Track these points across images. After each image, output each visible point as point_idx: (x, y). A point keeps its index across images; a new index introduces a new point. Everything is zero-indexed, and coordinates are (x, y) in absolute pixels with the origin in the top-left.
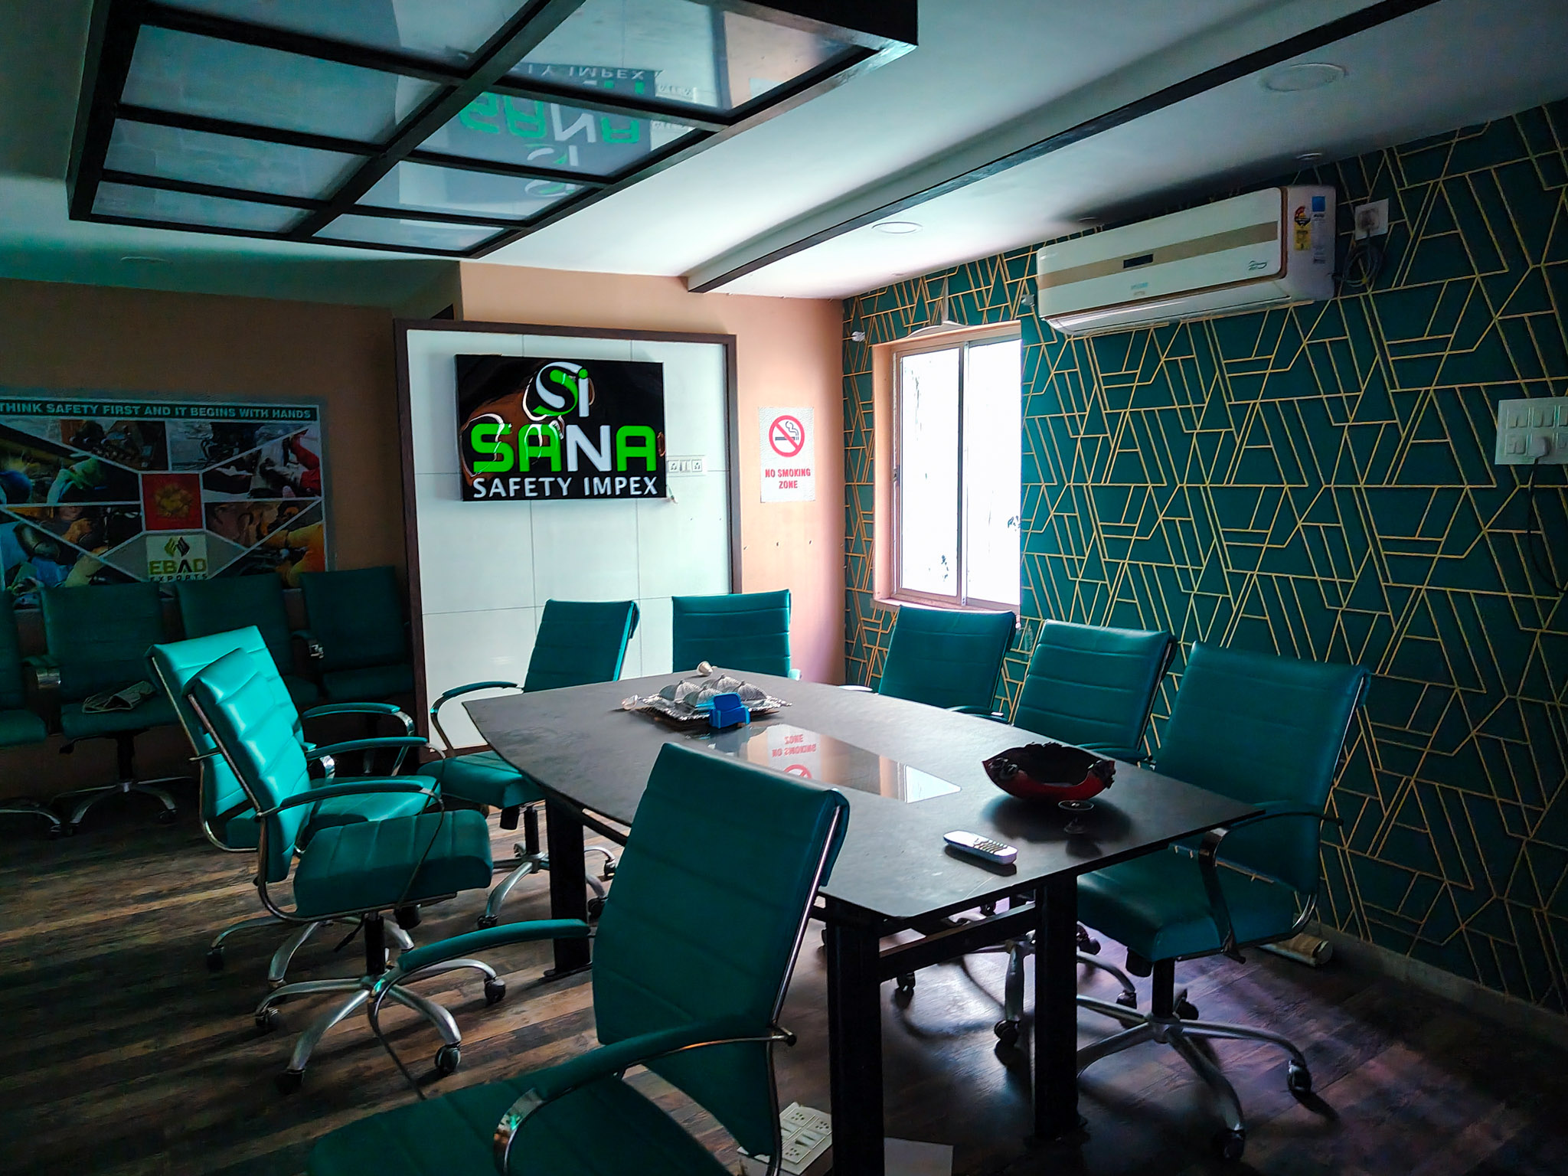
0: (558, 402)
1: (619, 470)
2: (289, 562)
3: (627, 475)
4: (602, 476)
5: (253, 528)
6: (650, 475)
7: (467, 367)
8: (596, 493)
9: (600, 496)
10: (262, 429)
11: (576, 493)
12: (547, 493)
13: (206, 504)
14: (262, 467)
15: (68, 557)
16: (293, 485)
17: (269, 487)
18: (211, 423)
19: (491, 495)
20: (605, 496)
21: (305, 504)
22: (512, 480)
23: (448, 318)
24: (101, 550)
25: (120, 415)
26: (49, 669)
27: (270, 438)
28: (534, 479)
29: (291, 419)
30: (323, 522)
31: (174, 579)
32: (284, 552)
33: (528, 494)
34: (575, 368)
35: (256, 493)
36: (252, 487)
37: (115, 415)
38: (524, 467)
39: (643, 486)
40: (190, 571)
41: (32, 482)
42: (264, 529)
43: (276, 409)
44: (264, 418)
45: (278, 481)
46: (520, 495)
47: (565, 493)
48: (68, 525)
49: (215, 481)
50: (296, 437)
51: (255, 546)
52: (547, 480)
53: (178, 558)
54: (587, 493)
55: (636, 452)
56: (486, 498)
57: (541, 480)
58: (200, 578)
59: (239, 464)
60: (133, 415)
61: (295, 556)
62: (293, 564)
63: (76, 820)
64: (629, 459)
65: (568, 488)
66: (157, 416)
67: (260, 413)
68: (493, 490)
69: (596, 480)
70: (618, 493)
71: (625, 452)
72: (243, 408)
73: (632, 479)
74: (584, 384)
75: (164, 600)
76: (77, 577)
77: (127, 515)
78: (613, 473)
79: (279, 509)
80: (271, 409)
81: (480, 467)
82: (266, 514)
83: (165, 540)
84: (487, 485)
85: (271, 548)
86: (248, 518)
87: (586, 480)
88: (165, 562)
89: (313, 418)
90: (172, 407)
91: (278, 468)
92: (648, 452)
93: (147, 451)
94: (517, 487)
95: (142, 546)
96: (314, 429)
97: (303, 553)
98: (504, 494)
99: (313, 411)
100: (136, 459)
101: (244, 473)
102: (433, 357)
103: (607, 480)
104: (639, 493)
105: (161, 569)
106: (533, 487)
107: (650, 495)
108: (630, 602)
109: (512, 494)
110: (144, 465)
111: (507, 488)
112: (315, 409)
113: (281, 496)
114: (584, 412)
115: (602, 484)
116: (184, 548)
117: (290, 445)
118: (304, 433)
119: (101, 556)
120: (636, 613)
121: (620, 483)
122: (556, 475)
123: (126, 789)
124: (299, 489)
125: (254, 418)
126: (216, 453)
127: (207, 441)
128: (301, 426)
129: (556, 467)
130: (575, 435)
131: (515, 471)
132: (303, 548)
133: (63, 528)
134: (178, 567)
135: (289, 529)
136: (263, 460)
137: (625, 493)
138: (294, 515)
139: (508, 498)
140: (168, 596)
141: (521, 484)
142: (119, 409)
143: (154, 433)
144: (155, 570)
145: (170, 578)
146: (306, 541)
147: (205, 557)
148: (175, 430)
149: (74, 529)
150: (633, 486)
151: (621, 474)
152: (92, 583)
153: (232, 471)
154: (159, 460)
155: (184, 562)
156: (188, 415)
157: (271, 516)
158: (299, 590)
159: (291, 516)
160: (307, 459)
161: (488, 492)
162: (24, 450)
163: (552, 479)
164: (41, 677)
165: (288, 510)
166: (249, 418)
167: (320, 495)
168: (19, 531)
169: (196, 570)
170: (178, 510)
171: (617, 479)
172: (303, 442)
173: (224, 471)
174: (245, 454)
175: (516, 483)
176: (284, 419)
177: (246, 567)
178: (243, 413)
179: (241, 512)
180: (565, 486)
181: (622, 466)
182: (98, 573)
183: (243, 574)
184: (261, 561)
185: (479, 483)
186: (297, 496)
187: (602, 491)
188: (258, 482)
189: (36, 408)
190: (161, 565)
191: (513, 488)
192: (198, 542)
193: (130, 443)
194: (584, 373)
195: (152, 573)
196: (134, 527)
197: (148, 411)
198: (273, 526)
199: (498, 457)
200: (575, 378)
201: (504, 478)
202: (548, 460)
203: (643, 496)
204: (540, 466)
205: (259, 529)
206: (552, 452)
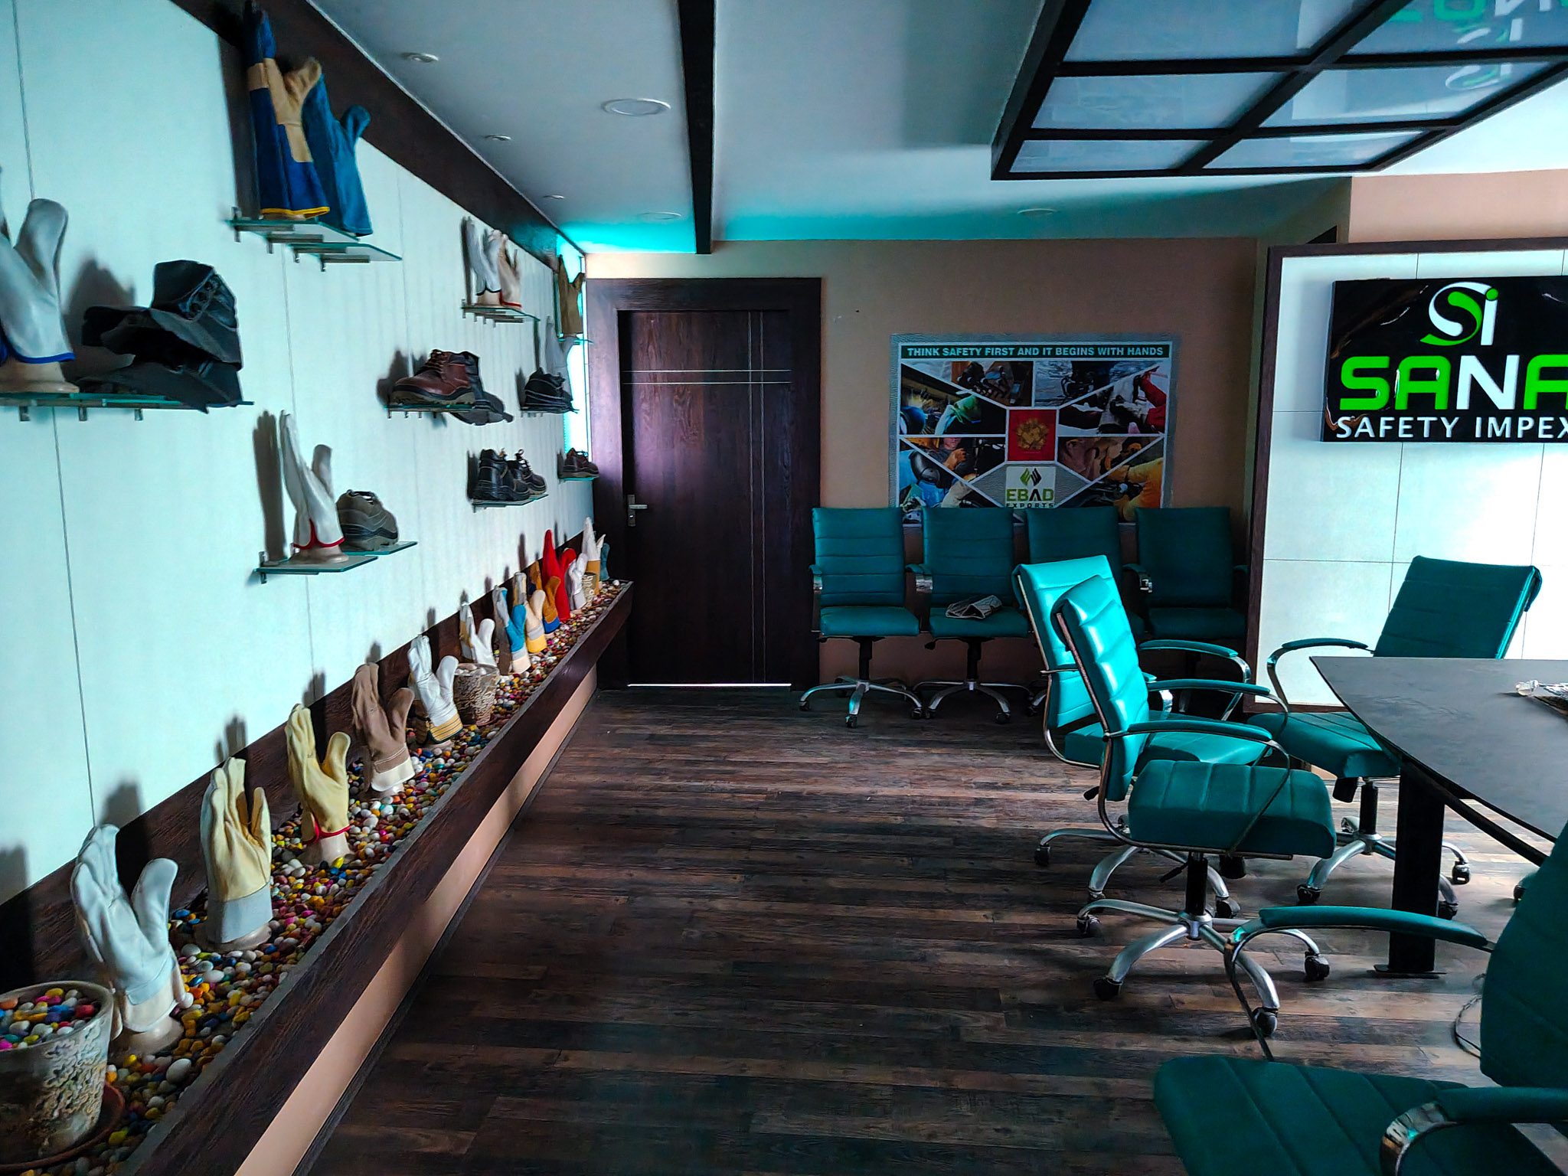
0: (1453, 328)
1: (1526, 407)
2: (1126, 496)
3: (1535, 414)
4: (1501, 415)
5: (1098, 462)
7: (1346, 293)
8: (1490, 435)
9: (1495, 439)
11: (1464, 434)
12: (1426, 434)
13: (1059, 438)
14: (1113, 404)
15: (945, 482)
16: (1139, 421)
17: (1117, 423)
18: (1072, 362)
19: (1356, 435)
20: (1502, 439)
21: (1149, 440)
22: (1383, 420)
23: (1330, 242)
24: (972, 477)
25: (998, 356)
26: (925, 576)
27: (1122, 375)
28: (1411, 419)
29: (1145, 356)
30: (1164, 459)
31: (1026, 506)
32: (1123, 487)
33: (1401, 435)
34: (1481, 288)
35: (1105, 429)
36: (1102, 422)
37: (995, 357)
38: (1401, 404)
39: (1556, 429)
40: (1039, 499)
41: (926, 416)
42: (1108, 463)
43: (1131, 346)
44: (1120, 356)
45: (1124, 417)
46: (1392, 436)
47: (1448, 435)
48: (948, 454)
49: (1070, 417)
50: (1147, 374)
51: (1098, 479)
52: (1427, 420)
53: (1031, 487)
54: (1478, 435)
55: (1553, 386)
56: (1351, 439)
57: (1419, 419)
58: (1047, 506)
59: (1092, 401)
60: (1008, 356)
61: (1133, 491)
62: (1131, 499)
63: (933, 707)
64: (1542, 395)
65: (1453, 429)
66: (1028, 356)
67: (1116, 351)
68: (1360, 430)
69: (1492, 421)
70: (1520, 435)
71: (1536, 386)
72: (1101, 346)
73: (1542, 420)
74: (1491, 307)
75: (1016, 524)
76: (950, 499)
77: (994, 446)
78: (1518, 411)
79: (1123, 445)
80: (1126, 347)
81: (1346, 404)
82: (1111, 449)
83: (1022, 470)
84: (1353, 425)
85: (1112, 482)
86: (1094, 451)
87: (1479, 420)
88: (1020, 490)
89: (1166, 355)
90: (1041, 347)
91: (1126, 405)
93: (1016, 389)
94: (1389, 427)
95: (1002, 477)
96: (1165, 365)
97: (1141, 488)
98: (1372, 435)
99: (1166, 348)
100: (1005, 397)
101: (1096, 409)
102: (1308, 286)
103: (1507, 421)
104: (1550, 436)
105: (1016, 497)
106: (1408, 427)
108: (1531, 568)
109: (1382, 435)
110: (1012, 401)
111: (1376, 428)
112: (1168, 346)
113: (1127, 432)
114: (1487, 339)
115: (1500, 425)
116: (1037, 479)
117: (1141, 382)
118: (1154, 370)
119: (970, 482)
120: (1537, 581)
121: (1525, 424)
122: (1439, 414)
123: (971, 688)
124: (1144, 426)
125: (1111, 356)
126: (1073, 391)
127: (1066, 378)
128: (1153, 363)
129: (1441, 404)
130: (1471, 367)
131: (1389, 409)
132: (1141, 484)
133: (943, 456)
134: (1029, 496)
135: (1131, 464)
136: (1114, 397)
137: (1531, 436)
138: (1137, 451)
139: (1377, 439)
140: (1019, 521)
141: (1395, 424)
142: (998, 351)
143: (1022, 372)
144: (1011, 497)
145: (1022, 505)
146: (1145, 477)
147: (1053, 488)
148: (1041, 369)
149: (953, 459)
150: (1542, 428)
151: (1528, 413)
152: (962, 505)
153: (1085, 408)
154: (1024, 398)
155: (1036, 491)
156: (1053, 355)
157: (1115, 451)
158: (1134, 524)
159: (1134, 451)
160: (1155, 396)
161: (1354, 430)
162: (923, 388)
163: (1434, 419)
164: (919, 582)
165: (1132, 446)
166: (1106, 356)
167: (1163, 432)
168: (913, 457)
169: (1045, 500)
170: (1035, 443)
171: (1521, 420)
172: (1154, 380)
173: (1079, 407)
174: (1097, 392)
175: (1387, 423)
176: (1138, 356)
177: (1088, 499)
178: (1100, 352)
179: (1089, 445)
180: (1449, 427)
181: (1530, 403)
182: (966, 498)
183: (1084, 506)
184: (1101, 494)
185: (1344, 422)
186: (1142, 433)
187: (1498, 433)
188: (1107, 419)
189: (936, 352)
190: (1016, 493)
191: (1383, 428)
192: (1049, 472)
193: (1004, 381)
194: (1494, 293)
195: (1009, 500)
196: (998, 457)
197: (1021, 352)
198: (1116, 461)
199: (1370, 394)
200: (1480, 299)
201: (1374, 417)
202: (1432, 397)
203: (1555, 440)
204: (1421, 404)
205: (1102, 464)
206: (1438, 389)
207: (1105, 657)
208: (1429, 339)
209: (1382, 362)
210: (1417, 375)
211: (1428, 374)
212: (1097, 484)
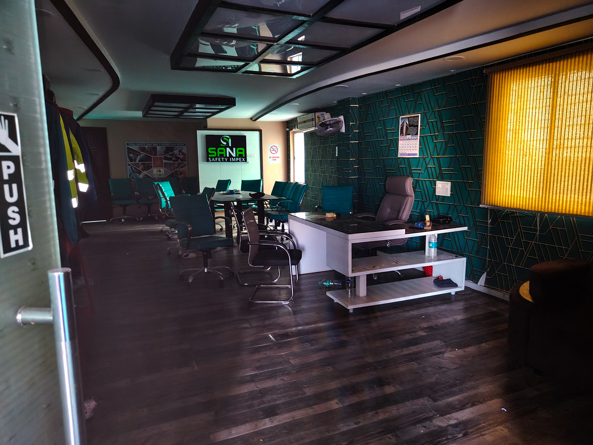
0: (225, 143)
4: (234, 158)
5: (173, 168)
6: (243, 158)
7: (208, 137)
9: (233, 162)
10: (175, 148)
11: (229, 161)
12: (223, 161)
13: (164, 163)
14: (175, 156)
15: (140, 172)
16: (181, 159)
17: (176, 160)
18: (166, 147)
20: (234, 162)
21: (183, 163)
22: (216, 158)
23: (205, 128)
24: (145, 171)
26: (137, 192)
27: (176, 150)
29: (181, 146)
30: (187, 167)
32: (179, 173)
34: (228, 137)
35: (174, 161)
38: (218, 156)
39: (242, 160)
40: (161, 176)
41: (134, 158)
43: (178, 144)
45: (178, 158)
46: (218, 161)
48: (140, 166)
49: (166, 158)
50: (181, 149)
51: (173, 171)
52: (223, 158)
53: (159, 173)
54: (231, 161)
55: (241, 153)
56: (211, 161)
58: (163, 177)
59: (170, 155)
60: (151, 145)
61: (181, 174)
63: (141, 219)
64: (239, 154)
66: (156, 145)
67: (174, 145)
69: (232, 158)
71: (238, 153)
72: (171, 143)
73: (240, 158)
74: (230, 140)
76: (141, 176)
77: (150, 165)
78: (236, 157)
79: (178, 164)
80: (176, 144)
81: (210, 156)
83: (156, 170)
84: (211, 159)
85: (176, 172)
87: (230, 158)
89: (185, 145)
90: (158, 144)
92: (243, 153)
93: (154, 152)
95: (152, 171)
96: (185, 148)
101: (171, 157)
102: (201, 135)
103: (235, 158)
106: (220, 159)
107: (244, 161)
108: (229, 180)
110: (153, 155)
111: (215, 160)
113: (178, 161)
114: (230, 145)
116: (160, 171)
117: (180, 151)
118: (182, 149)
119: (145, 172)
121: (237, 159)
122: (224, 157)
123: (149, 215)
126: (166, 153)
127: (164, 150)
129: (225, 156)
130: (228, 150)
131: (217, 156)
132: (182, 172)
133: (139, 167)
135: (180, 168)
137: (238, 161)
139: (215, 162)
141: (218, 159)
142: (149, 144)
143: (155, 149)
145: (157, 177)
147: (164, 173)
148: (158, 148)
149: (141, 167)
150: (240, 159)
152: (144, 177)
153: (169, 156)
154: (156, 154)
155: (160, 174)
156: (161, 145)
157: (176, 166)
159: (180, 165)
160: (184, 154)
161: (211, 160)
162: (132, 152)
164: (135, 193)
167: (186, 161)
168: (131, 167)
170: (159, 164)
172: (183, 151)
173: (168, 156)
174: (171, 153)
176: (179, 146)
177: (171, 176)
178: (171, 145)
179: (171, 165)
180: (226, 160)
181: (238, 156)
182: (145, 176)
184: (174, 174)
186: (181, 162)
188: (174, 159)
189: (135, 144)
190: (156, 175)
191: (216, 160)
192: (162, 170)
193: (151, 151)
194: (230, 138)
195: (154, 176)
196: (151, 167)
197: (154, 144)
198: (177, 168)
199: (214, 154)
200: (228, 139)
201: (215, 158)
202: (223, 154)
203: (242, 162)
204: (222, 156)
205: (174, 168)
206: (224, 153)
207: (164, 191)
208: (222, 145)
209: (215, 149)
210: (220, 151)
211: (222, 151)
212: (173, 172)
